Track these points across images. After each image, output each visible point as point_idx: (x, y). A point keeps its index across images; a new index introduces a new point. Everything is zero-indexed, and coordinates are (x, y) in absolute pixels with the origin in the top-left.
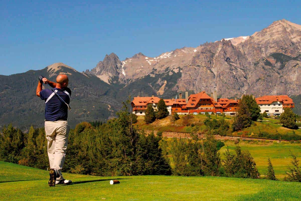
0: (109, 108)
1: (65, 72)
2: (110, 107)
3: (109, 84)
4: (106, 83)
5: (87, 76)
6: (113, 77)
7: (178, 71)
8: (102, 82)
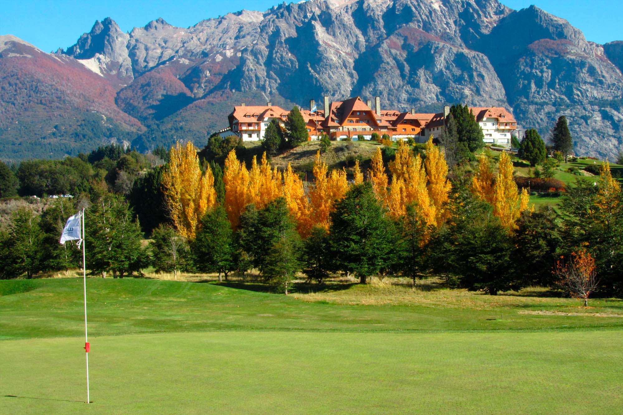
0: (103, 119)
1: (18, 53)
2: (105, 118)
3: (102, 75)
4: (97, 74)
5: (59, 60)
6: (109, 63)
7: (232, 54)
8: (90, 72)
